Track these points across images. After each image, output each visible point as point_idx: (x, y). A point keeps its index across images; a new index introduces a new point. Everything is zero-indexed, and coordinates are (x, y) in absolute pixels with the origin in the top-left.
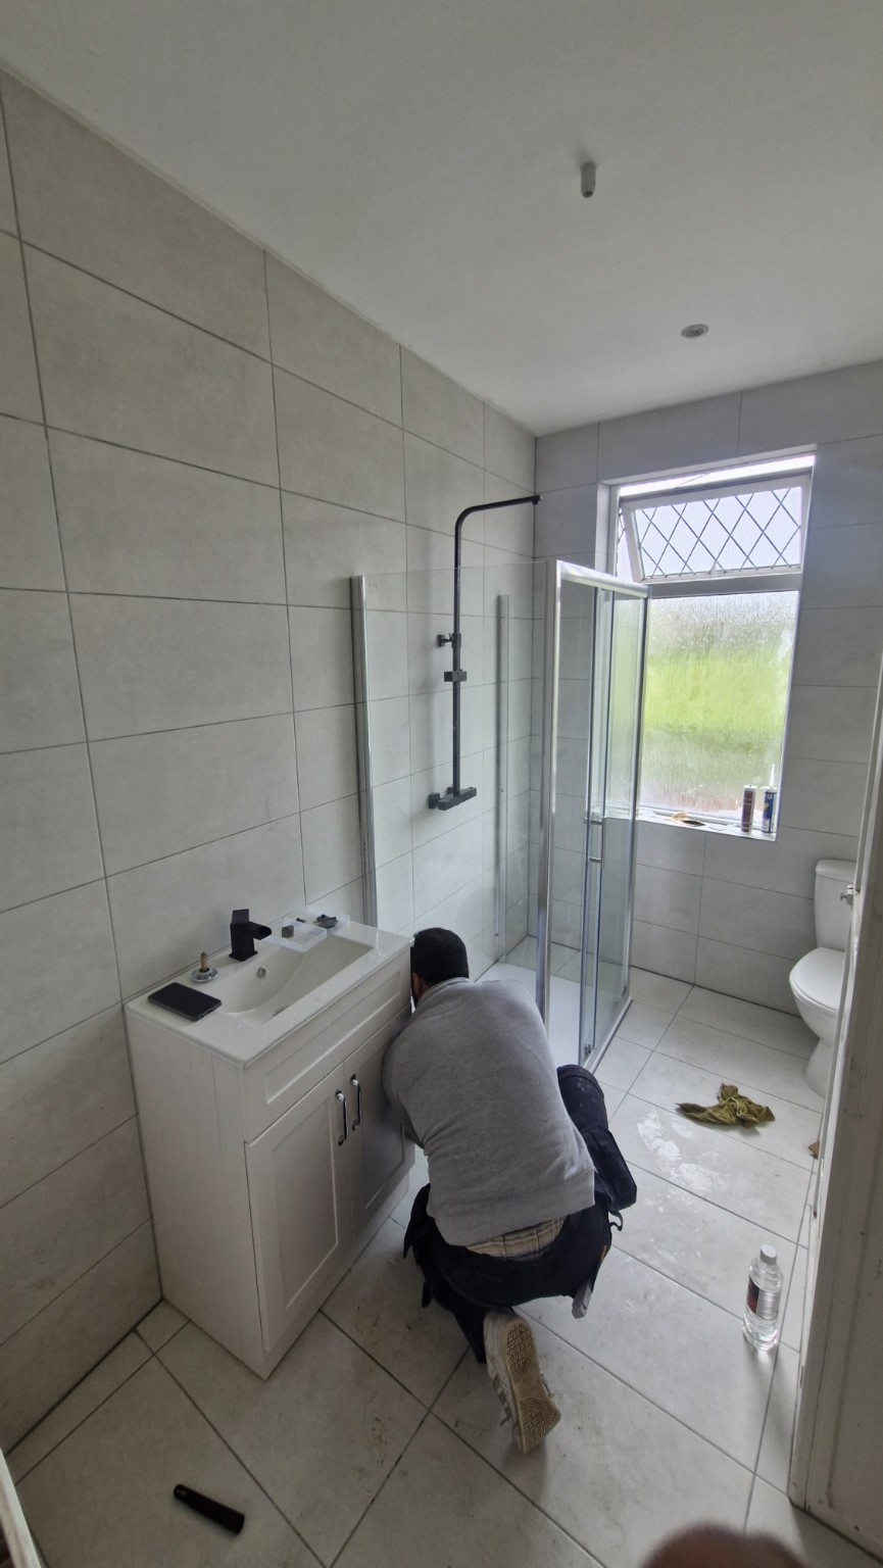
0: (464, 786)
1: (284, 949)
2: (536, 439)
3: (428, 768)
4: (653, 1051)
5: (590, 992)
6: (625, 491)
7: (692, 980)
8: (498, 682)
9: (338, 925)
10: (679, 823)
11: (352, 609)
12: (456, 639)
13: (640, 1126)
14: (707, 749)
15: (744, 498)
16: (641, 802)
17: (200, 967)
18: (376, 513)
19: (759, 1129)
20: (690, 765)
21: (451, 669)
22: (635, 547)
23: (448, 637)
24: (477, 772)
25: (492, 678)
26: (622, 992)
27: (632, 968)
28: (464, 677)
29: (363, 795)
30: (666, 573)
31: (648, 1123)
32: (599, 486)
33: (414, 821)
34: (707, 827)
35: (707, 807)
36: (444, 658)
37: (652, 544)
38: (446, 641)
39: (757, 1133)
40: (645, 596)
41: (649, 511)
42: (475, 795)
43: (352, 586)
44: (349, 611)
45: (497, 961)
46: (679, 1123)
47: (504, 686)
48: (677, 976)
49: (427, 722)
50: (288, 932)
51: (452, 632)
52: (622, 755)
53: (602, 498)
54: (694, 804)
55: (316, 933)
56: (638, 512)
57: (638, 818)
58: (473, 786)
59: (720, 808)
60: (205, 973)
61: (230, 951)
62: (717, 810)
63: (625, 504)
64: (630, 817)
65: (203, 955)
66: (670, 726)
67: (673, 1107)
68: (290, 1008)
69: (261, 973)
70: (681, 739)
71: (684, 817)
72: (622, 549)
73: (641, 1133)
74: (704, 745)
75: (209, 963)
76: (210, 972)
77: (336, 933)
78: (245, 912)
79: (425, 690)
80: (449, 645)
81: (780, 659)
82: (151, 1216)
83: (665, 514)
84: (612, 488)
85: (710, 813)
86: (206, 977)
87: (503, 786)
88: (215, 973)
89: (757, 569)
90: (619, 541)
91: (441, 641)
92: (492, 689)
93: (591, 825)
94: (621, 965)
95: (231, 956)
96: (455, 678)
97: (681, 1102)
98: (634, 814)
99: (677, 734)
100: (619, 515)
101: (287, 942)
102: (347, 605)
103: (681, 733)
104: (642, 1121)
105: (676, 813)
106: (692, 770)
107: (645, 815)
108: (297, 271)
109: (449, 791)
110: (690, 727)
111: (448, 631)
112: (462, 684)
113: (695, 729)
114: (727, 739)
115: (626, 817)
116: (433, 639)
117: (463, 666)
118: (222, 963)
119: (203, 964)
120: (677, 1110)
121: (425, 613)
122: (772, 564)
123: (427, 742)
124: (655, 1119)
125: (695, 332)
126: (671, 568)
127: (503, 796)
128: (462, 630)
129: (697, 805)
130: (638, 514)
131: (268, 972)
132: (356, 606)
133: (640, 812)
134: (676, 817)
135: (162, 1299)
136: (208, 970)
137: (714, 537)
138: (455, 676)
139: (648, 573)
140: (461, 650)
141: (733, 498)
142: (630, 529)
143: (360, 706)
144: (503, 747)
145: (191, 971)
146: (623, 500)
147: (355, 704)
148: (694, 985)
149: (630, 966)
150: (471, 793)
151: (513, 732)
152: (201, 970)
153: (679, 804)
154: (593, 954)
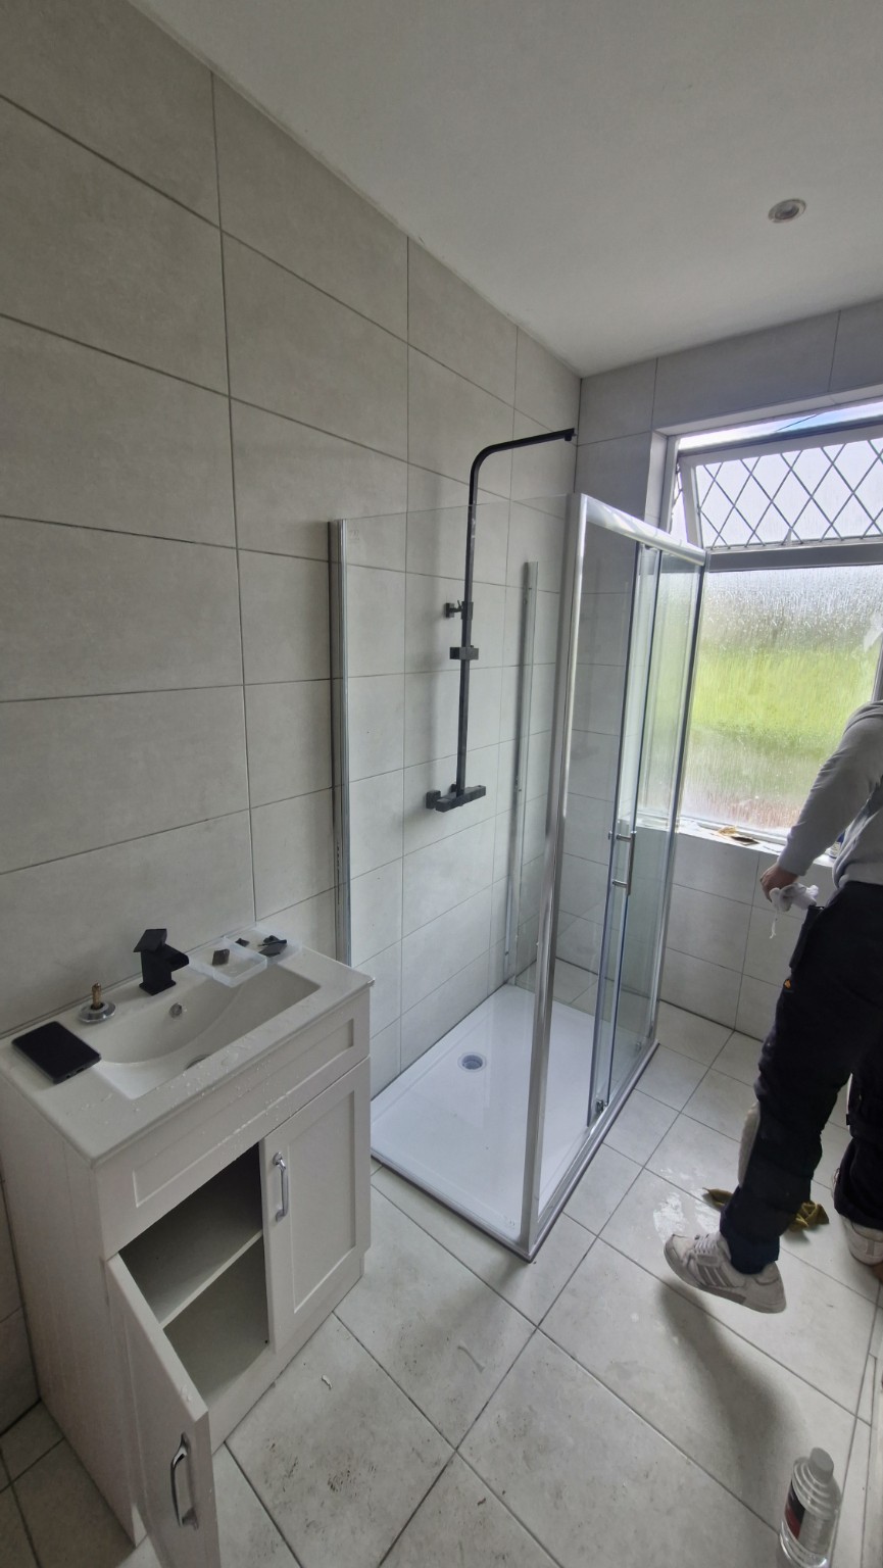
0: (470, 783)
1: (211, 982)
2: (581, 380)
3: (428, 761)
4: (680, 1113)
5: (607, 1028)
6: (685, 443)
7: (732, 1024)
8: (521, 665)
9: (285, 951)
10: (727, 840)
11: (329, 562)
12: (466, 609)
13: (656, 1215)
14: (767, 753)
15: (832, 450)
16: (683, 811)
17: (91, 1002)
18: (367, 444)
19: (808, 1234)
20: (744, 773)
21: (458, 644)
22: (694, 512)
23: (457, 606)
24: (489, 766)
25: (513, 659)
26: (647, 1033)
27: (661, 1003)
28: (475, 654)
29: (338, 790)
30: (729, 544)
31: (667, 1211)
32: (654, 435)
33: (407, 822)
34: (760, 847)
35: (763, 821)
36: (450, 632)
37: (714, 507)
38: (457, 611)
39: (805, 1240)
40: (702, 564)
41: (713, 467)
42: (484, 794)
43: (331, 533)
44: (326, 565)
45: (505, 983)
46: (706, 1215)
47: (527, 669)
48: (715, 1018)
49: (428, 706)
50: (220, 958)
51: (462, 599)
52: (663, 754)
53: (657, 450)
54: (747, 818)
55: (257, 962)
56: (700, 469)
57: (678, 830)
58: (482, 784)
59: (778, 825)
60: (96, 1012)
61: (140, 980)
62: (774, 827)
63: (683, 459)
64: (668, 830)
65: (96, 988)
66: (723, 725)
67: (700, 1193)
68: (214, 1055)
69: (176, 1010)
70: (735, 740)
71: (732, 832)
72: (677, 512)
73: (657, 1224)
74: (763, 749)
75: (104, 997)
76: (104, 1009)
77: (280, 963)
78: (162, 933)
79: (426, 667)
80: (458, 615)
81: (866, 649)
82: (23, 1305)
83: (732, 471)
84: (670, 439)
85: (766, 830)
86: (99, 1017)
87: (522, 785)
88: (112, 1009)
89: (843, 539)
90: (674, 503)
91: (449, 610)
92: (513, 672)
93: (617, 842)
94: (648, 997)
95: (141, 986)
96: (462, 655)
97: (711, 1188)
98: (674, 826)
99: (732, 736)
100: (677, 473)
101: (216, 973)
102: (325, 557)
103: (736, 734)
104: (659, 1209)
105: (723, 827)
106: (747, 777)
107: (686, 827)
108: (262, 111)
109: (453, 788)
110: (748, 727)
111: (457, 598)
112: (473, 663)
113: (753, 730)
114: (792, 744)
115: (663, 828)
116: (440, 607)
117: (474, 641)
118: (129, 996)
119: (94, 999)
120: (705, 1196)
121: (430, 576)
122: (861, 534)
123: (428, 730)
124: (676, 1207)
125: (786, 212)
126: (736, 537)
127: (521, 797)
128: (475, 597)
129: (750, 820)
130: (701, 473)
131: (185, 1010)
132: (334, 558)
133: (681, 822)
134: (723, 832)
135: (39, 1400)
136: (102, 1005)
137: (791, 498)
138: (464, 654)
139: (708, 543)
140: (473, 621)
141: (819, 449)
142: (688, 490)
143: (336, 682)
144: (524, 741)
145: (81, 1007)
146: (681, 454)
147: (331, 679)
148: (734, 1030)
149: (658, 1000)
150: (480, 792)
151: (536, 723)
152: (93, 1007)
153: (729, 817)
154: (613, 981)
